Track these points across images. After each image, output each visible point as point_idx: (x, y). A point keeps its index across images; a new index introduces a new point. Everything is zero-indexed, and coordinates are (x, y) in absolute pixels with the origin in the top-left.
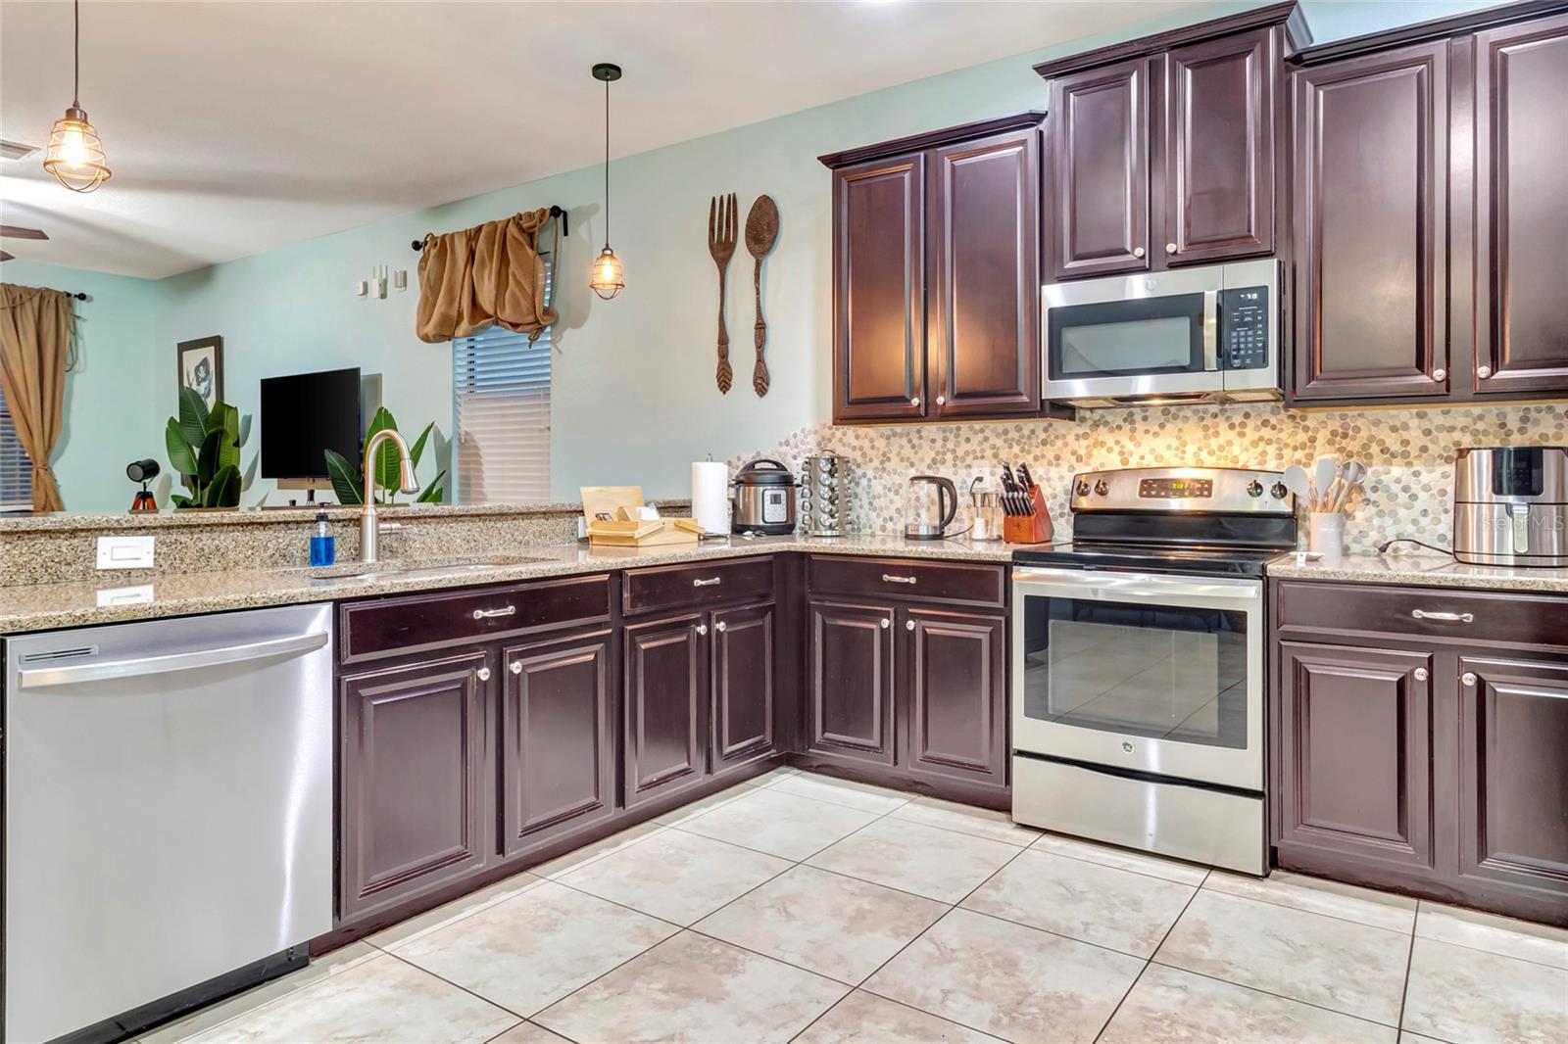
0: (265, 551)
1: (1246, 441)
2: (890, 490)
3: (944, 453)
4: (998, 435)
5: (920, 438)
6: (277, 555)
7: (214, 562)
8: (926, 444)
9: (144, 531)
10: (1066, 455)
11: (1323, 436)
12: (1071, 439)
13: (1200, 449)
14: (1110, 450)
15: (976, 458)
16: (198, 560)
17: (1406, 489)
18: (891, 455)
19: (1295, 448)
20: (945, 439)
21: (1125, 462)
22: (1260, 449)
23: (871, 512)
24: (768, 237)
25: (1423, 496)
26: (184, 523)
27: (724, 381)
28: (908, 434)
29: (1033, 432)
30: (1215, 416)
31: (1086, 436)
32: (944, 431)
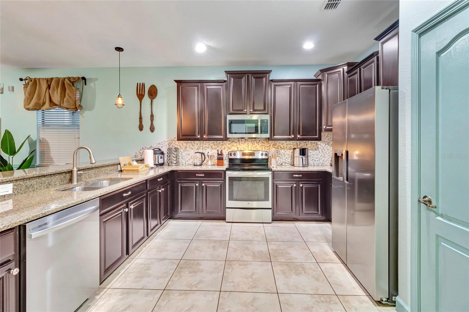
0: (45, 184)
1: (259, 146)
2: (187, 155)
3: (200, 147)
4: (212, 143)
5: (194, 143)
6: (48, 184)
7: (30, 189)
8: (196, 145)
9: (9, 182)
10: (226, 147)
11: (272, 145)
12: (227, 144)
13: (251, 147)
14: (235, 147)
15: (207, 148)
16: (26, 189)
17: (284, 154)
18: (187, 147)
19: (267, 147)
20: (200, 144)
21: (238, 149)
22: (261, 147)
23: (182, 160)
24: (154, 95)
25: (286, 155)
26: (22, 178)
27: (141, 128)
28: (191, 143)
29: (220, 143)
30: (254, 141)
31: (230, 144)
32: (200, 142)
